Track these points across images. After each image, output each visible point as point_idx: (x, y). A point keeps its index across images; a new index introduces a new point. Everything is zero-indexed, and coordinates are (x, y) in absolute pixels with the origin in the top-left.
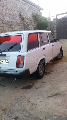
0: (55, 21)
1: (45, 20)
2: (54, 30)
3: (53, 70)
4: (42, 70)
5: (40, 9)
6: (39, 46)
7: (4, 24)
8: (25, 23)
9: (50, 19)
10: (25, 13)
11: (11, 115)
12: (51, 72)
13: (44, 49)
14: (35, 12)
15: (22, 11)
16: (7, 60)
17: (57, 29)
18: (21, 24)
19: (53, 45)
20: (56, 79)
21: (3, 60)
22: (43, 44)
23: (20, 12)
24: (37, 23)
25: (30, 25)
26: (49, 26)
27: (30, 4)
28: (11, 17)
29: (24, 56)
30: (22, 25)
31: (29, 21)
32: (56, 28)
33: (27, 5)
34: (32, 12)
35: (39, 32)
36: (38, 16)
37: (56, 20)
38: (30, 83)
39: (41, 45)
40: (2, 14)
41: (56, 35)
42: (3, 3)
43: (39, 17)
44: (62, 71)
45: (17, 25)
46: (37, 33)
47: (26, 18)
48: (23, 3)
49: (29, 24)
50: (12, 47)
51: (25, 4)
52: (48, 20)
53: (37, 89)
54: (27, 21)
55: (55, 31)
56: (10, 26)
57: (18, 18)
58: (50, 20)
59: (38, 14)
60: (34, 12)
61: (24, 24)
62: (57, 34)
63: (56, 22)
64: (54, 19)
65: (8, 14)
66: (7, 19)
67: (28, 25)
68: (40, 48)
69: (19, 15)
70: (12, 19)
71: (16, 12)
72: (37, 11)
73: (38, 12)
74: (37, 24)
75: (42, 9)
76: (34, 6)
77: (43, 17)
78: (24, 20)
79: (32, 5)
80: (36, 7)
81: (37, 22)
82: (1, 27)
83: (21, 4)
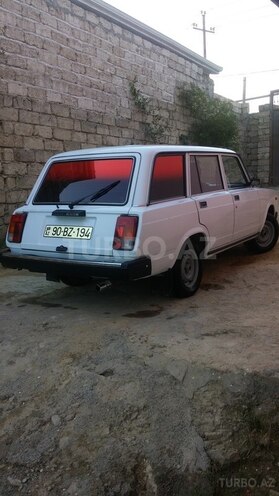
0: (263, 114)
1: (223, 109)
2: (260, 150)
3: (231, 279)
4: (191, 272)
5: (207, 70)
6: (185, 195)
7: (74, 120)
8: (150, 119)
9: (245, 107)
10: (149, 83)
11: (93, 365)
12: (226, 285)
13: (203, 204)
14: (189, 80)
15: (142, 77)
16: (86, 229)
17: (271, 147)
18: (132, 123)
19: (237, 198)
20: (235, 302)
21: (75, 229)
22: (200, 188)
23: (132, 78)
24: (192, 120)
25: (166, 127)
26: (240, 133)
27: (171, 51)
28: (100, 98)
29: (138, 218)
30: (137, 126)
31: (165, 114)
32: (268, 143)
33: (159, 55)
34: (177, 81)
35: (189, 152)
36: (201, 94)
37: (268, 113)
38: (153, 305)
39: (194, 193)
40: (70, 87)
41: (267, 168)
42: (77, 47)
43: (204, 100)
44: (263, 284)
45: (121, 125)
46: (183, 154)
47: (151, 100)
48: (144, 48)
49: (164, 123)
50: (104, 192)
51: (152, 50)
52: (237, 111)
53: (170, 318)
54: (157, 113)
55: (264, 151)
56: (93, 130)
57: (125, 103)
58: (245, 112)
59: (200, 86)
60: (183, 78)
61: (143, 123)
62: (271, 166)
63: (267, 120)
64: (262, 108)
65: (91, 86)
66: (85, 103)
67: (158, 127)
68: (191, 200)
69: (128, 89)
70: (104, 105)
71: (118, 81)
72: (194, 76)
73: (201, 78)
74: (193, 125)
75: (216, 70)
76: (186, 59)
77: (217, 99)
78: (144, 109)
79: (179, 55)
80: (191, 62)
81: (194, 117)
82: (64, 132)
83: (137, 51)
